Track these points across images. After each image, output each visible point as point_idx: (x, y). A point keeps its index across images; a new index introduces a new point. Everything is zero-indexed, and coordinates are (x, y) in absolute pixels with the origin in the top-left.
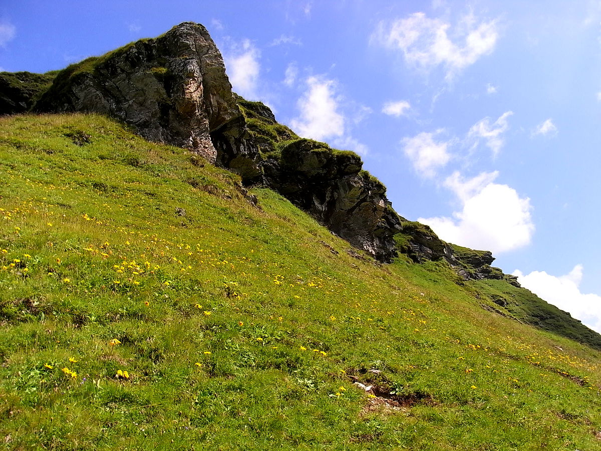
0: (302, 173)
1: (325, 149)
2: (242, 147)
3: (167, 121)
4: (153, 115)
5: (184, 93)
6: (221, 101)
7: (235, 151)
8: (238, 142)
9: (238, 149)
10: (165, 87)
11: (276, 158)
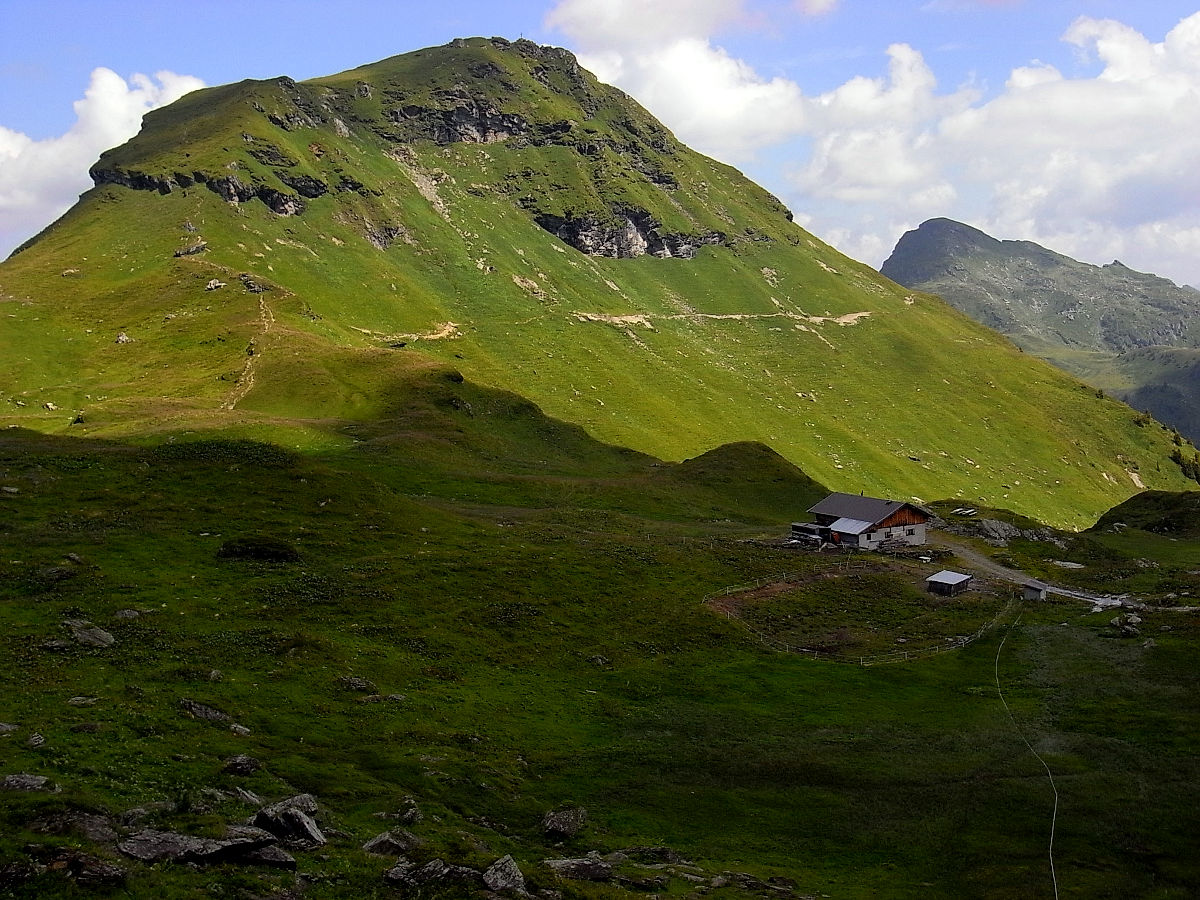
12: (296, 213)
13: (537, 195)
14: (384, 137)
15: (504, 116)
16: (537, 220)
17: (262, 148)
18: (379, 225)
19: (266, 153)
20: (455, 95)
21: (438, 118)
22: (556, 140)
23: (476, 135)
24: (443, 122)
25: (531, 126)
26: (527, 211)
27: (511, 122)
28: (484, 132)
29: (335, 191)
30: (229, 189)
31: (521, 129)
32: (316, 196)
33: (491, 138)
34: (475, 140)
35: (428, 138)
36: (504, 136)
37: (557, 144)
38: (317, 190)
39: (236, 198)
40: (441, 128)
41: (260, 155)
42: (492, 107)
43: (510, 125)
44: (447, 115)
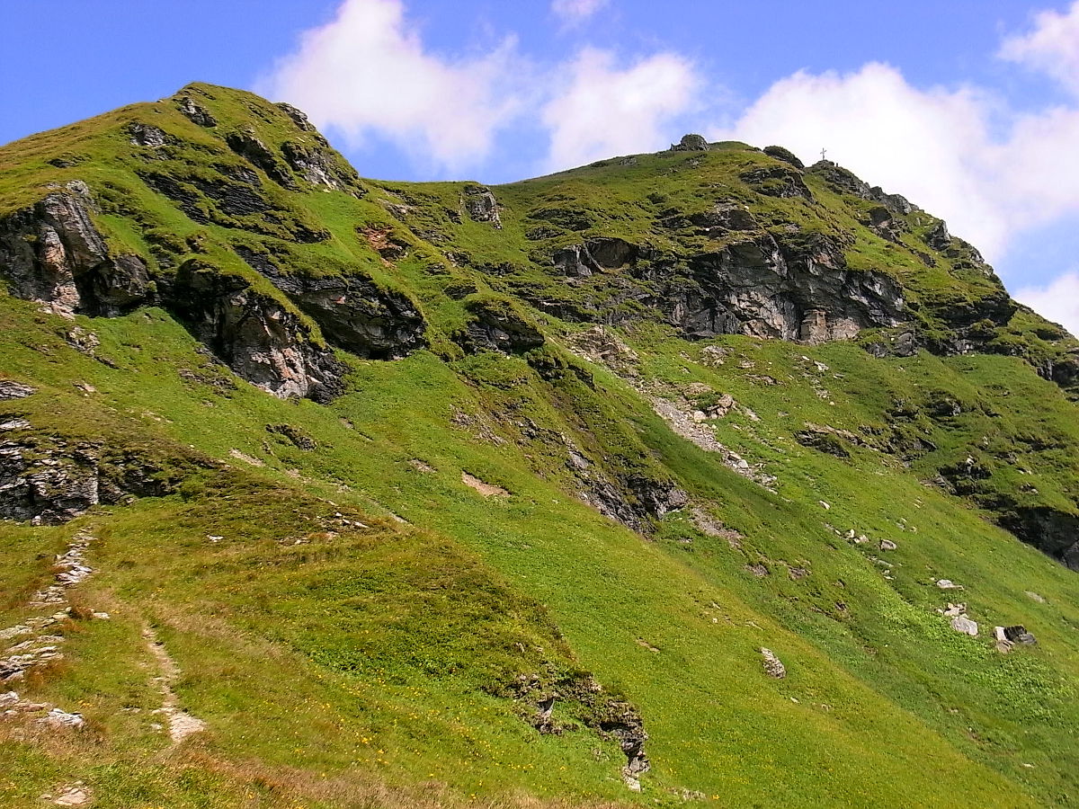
0: (193, 289)
1: (210, 269)
2: (114, 281)
3: (40, 274)
4: (30, 270)
5: (46, 259)
6: (82, 255)
7: (109, 286)
8: (111, 277)
9: (111, 284)
10: (35, 252)
11: (171, 275)
12: (314, 395)
13: (987, 461)
14: (542, 308)
15: (851, 274)
16: (1004, 523)
17: (199, 171)
18: (609, 467)
19: (208, 187)
20: (721, 223)
21: (680, 272)
22: (983, 343)
23: (778, 321)
24: (696, 284)
25: (914, 306)
26: (966, 500)
27: (866, 293)
28: (800, 312)
29: (452, 349)
30: (40, 247)
31: (889, 312)
32: (384, 354)
33: (817, 331)
34: (774, 331)
35: (658, 320)
36: (847, 329)
37: (988, 351)
38: (389, 333)
39: (71, 293)
40: (690, 295)
41: (190, 187)
42: (822, 246)
43: (865, 301)
44: (703, 265)
